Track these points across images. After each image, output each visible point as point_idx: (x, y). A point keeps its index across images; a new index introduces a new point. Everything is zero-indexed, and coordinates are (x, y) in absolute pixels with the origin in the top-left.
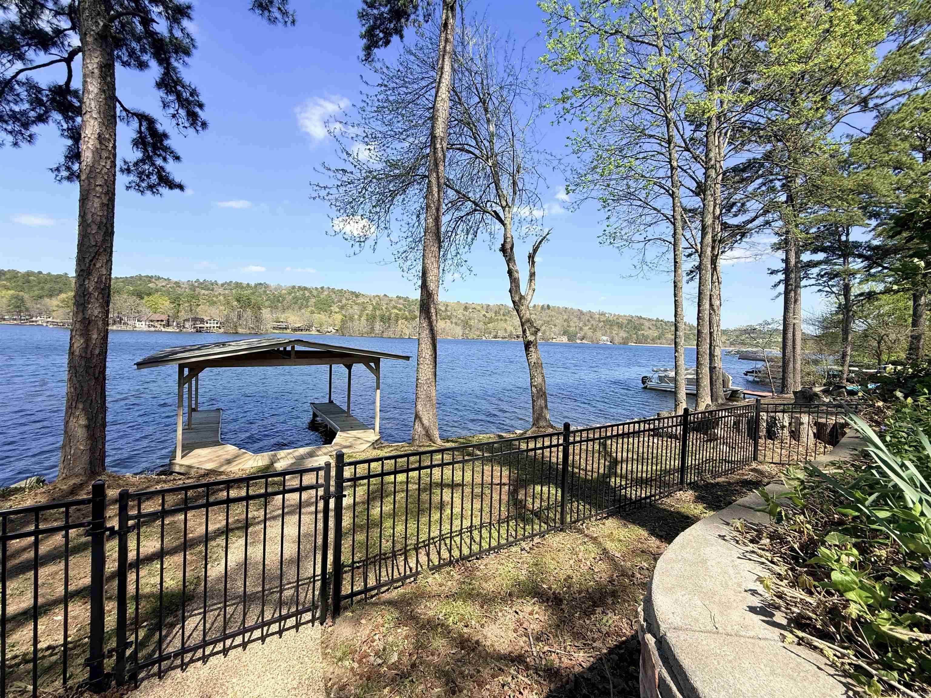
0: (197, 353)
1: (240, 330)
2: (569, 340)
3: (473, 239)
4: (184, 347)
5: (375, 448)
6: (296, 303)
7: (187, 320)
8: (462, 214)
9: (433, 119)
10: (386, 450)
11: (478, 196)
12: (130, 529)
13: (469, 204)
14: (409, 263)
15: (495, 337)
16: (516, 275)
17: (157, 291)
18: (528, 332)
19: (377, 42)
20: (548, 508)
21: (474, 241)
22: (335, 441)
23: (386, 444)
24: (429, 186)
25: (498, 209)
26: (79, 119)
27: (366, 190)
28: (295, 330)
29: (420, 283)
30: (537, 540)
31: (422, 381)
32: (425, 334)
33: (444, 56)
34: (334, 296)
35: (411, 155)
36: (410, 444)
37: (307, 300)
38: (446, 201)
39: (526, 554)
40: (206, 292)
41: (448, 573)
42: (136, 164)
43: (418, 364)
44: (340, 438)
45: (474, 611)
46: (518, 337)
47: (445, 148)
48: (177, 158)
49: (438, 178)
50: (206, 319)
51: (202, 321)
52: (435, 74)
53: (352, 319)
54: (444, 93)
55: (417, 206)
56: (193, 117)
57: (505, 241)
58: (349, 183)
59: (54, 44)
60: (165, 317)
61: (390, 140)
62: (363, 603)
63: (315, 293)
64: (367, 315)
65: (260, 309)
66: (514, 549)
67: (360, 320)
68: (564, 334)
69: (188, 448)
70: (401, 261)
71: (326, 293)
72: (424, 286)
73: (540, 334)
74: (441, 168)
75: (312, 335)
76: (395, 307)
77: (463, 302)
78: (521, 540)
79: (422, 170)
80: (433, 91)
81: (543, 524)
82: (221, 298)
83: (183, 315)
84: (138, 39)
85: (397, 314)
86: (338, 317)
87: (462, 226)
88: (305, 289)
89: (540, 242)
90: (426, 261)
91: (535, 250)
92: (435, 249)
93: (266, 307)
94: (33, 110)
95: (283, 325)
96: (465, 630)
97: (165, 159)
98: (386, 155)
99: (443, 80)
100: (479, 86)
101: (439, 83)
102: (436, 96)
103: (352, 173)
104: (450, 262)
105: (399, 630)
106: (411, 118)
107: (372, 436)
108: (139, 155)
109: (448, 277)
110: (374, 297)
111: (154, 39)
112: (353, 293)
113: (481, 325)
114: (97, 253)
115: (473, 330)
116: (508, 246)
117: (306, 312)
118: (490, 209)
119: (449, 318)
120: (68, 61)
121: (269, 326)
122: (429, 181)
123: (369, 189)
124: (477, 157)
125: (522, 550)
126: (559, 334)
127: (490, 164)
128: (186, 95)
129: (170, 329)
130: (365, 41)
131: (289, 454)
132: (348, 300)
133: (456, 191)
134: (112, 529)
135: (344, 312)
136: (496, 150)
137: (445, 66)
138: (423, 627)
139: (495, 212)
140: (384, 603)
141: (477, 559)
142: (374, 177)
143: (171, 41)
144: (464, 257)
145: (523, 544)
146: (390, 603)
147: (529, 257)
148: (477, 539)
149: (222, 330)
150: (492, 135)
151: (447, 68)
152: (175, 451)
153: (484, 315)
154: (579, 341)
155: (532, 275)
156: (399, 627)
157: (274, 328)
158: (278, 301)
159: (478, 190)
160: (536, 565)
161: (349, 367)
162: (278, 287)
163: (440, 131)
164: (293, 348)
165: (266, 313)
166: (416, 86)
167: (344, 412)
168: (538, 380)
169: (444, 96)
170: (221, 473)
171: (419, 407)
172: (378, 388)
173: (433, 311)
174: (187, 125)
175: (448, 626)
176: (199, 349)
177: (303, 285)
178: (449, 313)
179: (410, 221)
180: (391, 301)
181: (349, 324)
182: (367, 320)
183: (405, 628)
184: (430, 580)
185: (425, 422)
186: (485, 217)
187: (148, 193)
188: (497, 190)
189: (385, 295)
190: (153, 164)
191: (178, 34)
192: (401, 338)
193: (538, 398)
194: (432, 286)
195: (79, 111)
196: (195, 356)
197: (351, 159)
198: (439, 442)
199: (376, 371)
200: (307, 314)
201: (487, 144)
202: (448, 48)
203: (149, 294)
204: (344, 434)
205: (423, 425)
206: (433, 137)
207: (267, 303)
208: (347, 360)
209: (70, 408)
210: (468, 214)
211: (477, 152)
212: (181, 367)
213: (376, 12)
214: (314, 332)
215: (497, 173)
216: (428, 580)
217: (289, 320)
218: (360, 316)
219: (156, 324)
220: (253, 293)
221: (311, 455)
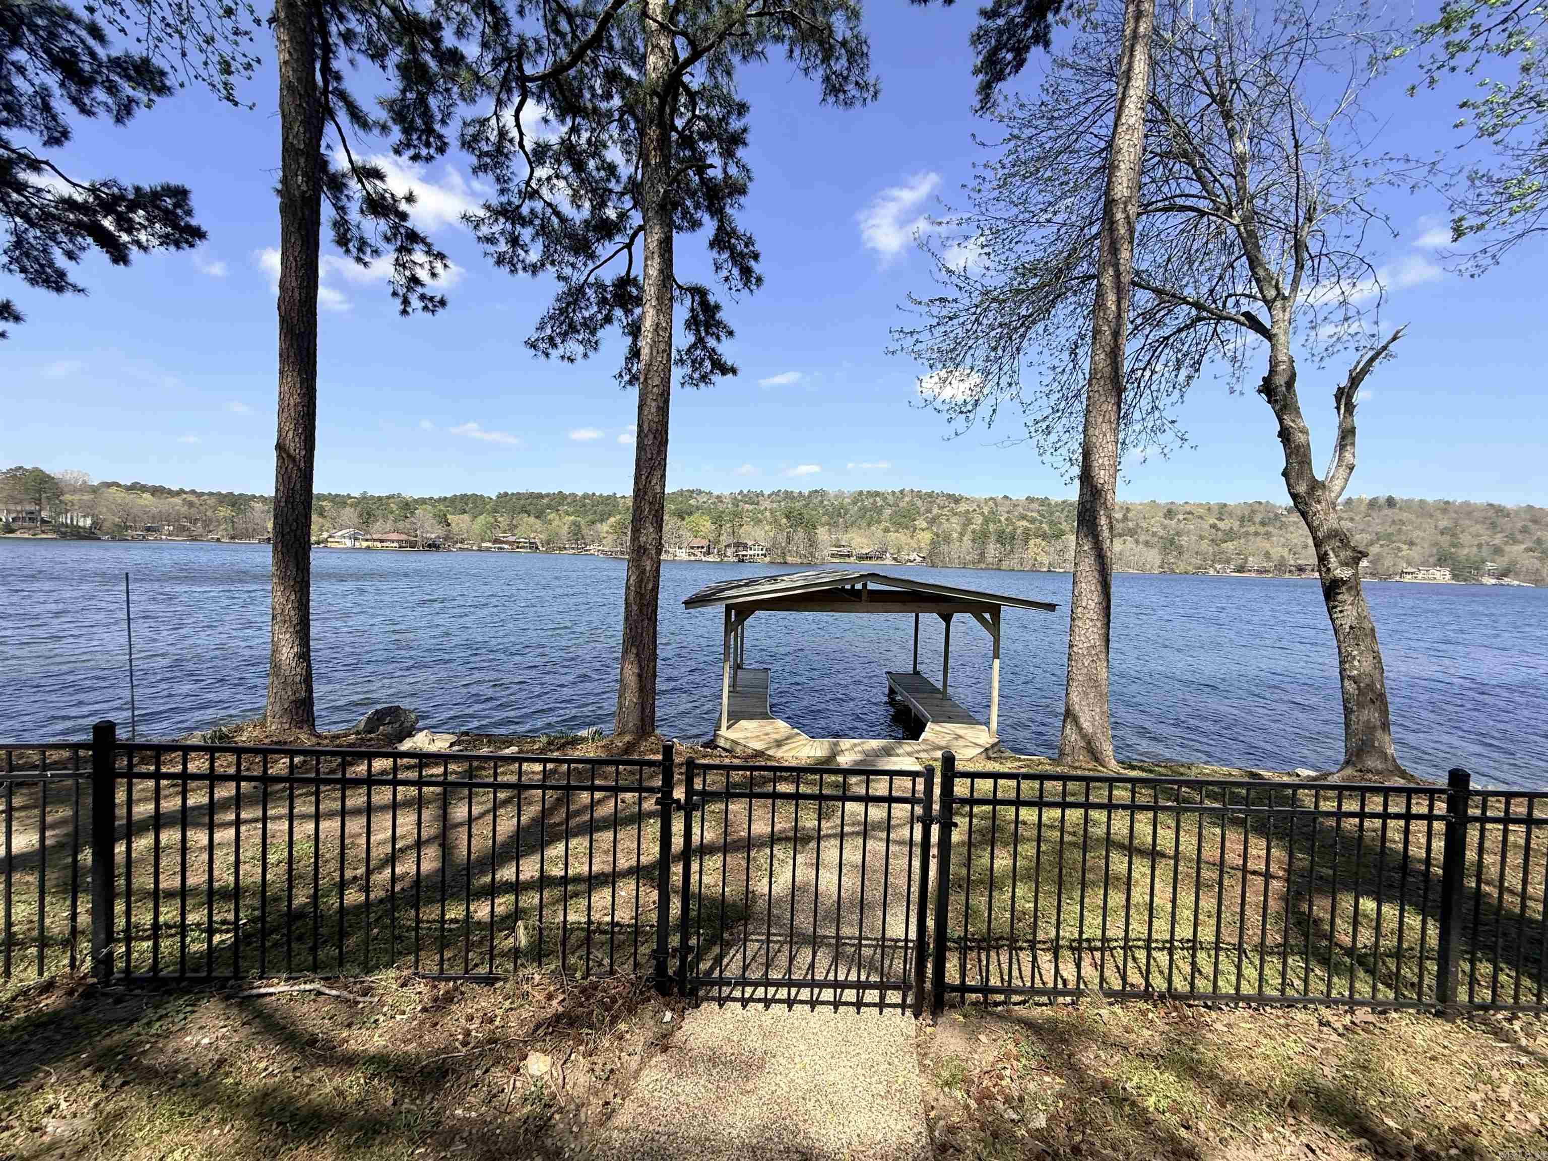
0: (745, 590)
1: (789, 559)
2: (1455, 577)
3: (1190, 377)
4: (730, 582)
5: (989, 758)
6: (863, 517)
7: (729, 546)
8: (1167, 332)
9: (1109, 168)
10: (1009, 764)
11: (1204, 290)
12: (695, 807)
13: (1184, 312)
14: (1053, 437)
15: (1241, 569)
16: (1300, 438)
17: (698, 508)
18: (1333, 558)
19: (1002, 71)
20: (1398, 954)
21: (1193, 383)
22: (923, 736)
23: (1008, 753)
24: (1100, 294)
25: (1258, 309)
26: (638, 311)
27: (980, 324)
28: (861, 558)
29: (1076, 471)
30: (1363, 1014)
31: (1081, 647)
32: (1088, 565)
33: (1133, 46)
34: (919, 503)
35: (1060, 245)
36: (1055, 761)
37: (879, 510)
38: (1132, 315)
39: (1335, 1037)
40: (751, 507)
41: (1144, 1013)
42: (689, 351)
43: (1073, 619)
44: (932, 732)
45: (1203, 1104)
46: (1301, 569)
47: (1133, 217)
48: (731, 333)
49: (1118, 275)
50: (750, 543)
51: (745, 547)
52: (1114, 87)
53: (947, 540)
54: (1133, 113)
55: (1073, 334)
56: (746, 272)
57: (1273, 371)
58: (951, 319)
59: (619, 230)
60: (705, 543)
61: (1022, 228)
62: (984, 1009)
63: (891, 499)
64: (973, 532)
65: (815, 528)
66: (1300, 1016)
67: (961, 541)
68: (1442, 561)
69: (735, 717)
70: (1040, 437)
71: (907, 499)
72: (1086, 477)
73: (1364, 563)
74: (1125, 254)
75: (886, 566)
76: (1023, 517)
77: (1163, 500)
78: (1321, 1002)
79: (1083, 268)
80: (1109, 118)
81: (1380, 986)
82: (768, 514)
83: (725, 539)
84: (692, 194)
85: (1028, 529)
86: (927, 536)
87: (1168, 354)
88: (877, 494)
89: (1372, 360)
90: (1091, 431)
91: (1355, 380)
92: (1110, 407)
93: (823, 525)
94: (600, 312)
95: (845, 551)
96: (1183, 1132)
97: (718, 339)
98: (1013, 256)
99: (1132, 92)
100: (1210, 74)
101: (1123, 99)
102: (1116, 125)
103: (956, 301)
104: (1138, 427)
105: (1047, 1079)
106: (1065, 178)
107: (983, 737)
108: (691, 339)
109: (1133, 455)
110: (986, 501)
111: (708, 188)
112: (950, 496)
113: (1205, 545)
114: (653, 468)
115: (1185, 556)
116: (1280, 380)
117: (877, 531)
118: (1233, 311)
119: (1132, 533)
120: (629, 246)
121: (826, 553)
122: (1099, 285)
123: (985, 322)
124: (1202, 213)
125: (1321, 1024)
126: (1423, 564)
127: (1237, 221)
128: (741, 247)
129: (710, 558)
130: (981, 76)
131: (855, 745)
132: (941, 508)
133: (1155, 290)
134: (678, 801)
135: (935, 529)
136: (1251, 188)
137: (1136, 65)
138: (1092, 1091)
139: (1247, 315)
140: (1020, 1021)
141: (1206, 1006)
142: (995, 300)
143: (725, 182)
144: (1169, 414)
145: (1327, 1014)
146: (1029, 1024)
147: (1338, 398)
148: (1208, 969)
149: (767, 559)
150: (1241, 160)
151: (1140, 66)
152: (720, 719)
153: (1214, 526)
154: (1489, 581)
155: (1347, 435)
156: (1048, 1074)
157: (833, 556)
158: (839, 515)
159: (1204, 279)
160: (1364, 1068)
161: (947, 619)
162: (840, 495)
163: (1121, 189)
164: (865, 585)
165: (822, 533)
166: (1073, 120)
167: (936, 690)
168: (1361, 665)
169: (1132, 121)
170: (770, 758)
171: (1075, 697)
172: (996, 655)
173: (1103, 521)
174: (740, 286)
175: (1145, 1110)
176: (746, 585)
177: (874, 488)
178: (1131, 524)
179: (1056, 363)
180: (1015, 506)
181: (944, 548)
182: (973, 541)
183: (1058, 1080)
184: (1104, 1012)
185: (1086, 725)
186: (1220, 329)
187: (702, 385)
188: (1252, 269)
189: (1006, 497)
190: (705, 348)
191: (733, 170)
192: (1034, 571)
193: (1361, 705)
194: (1101, 476)
195: (638, 301)
196: (745, 595)
197: (954, 278)
198: (1113, 764)
199: (994, 627)
200: (879, 533)
201: (1227, 181)
202: (1142, 30)
203: (690, 514)
204: (937, 727)
205: (1081, 729)
206: (1110, 203)
207: (825, 519)
208: (945, 607)
209: (625, 652)
210: (1180, 330)
211: (1204, 205)
212: (728, 608)
213: (1001, 22)
214: (889, 561)
215: (1252, 234)
216: (1102, 1012)
217: (854, 544)
218: (962, 535)
219: (697, 552)
220: (806, 506)
221: (888, 752)
